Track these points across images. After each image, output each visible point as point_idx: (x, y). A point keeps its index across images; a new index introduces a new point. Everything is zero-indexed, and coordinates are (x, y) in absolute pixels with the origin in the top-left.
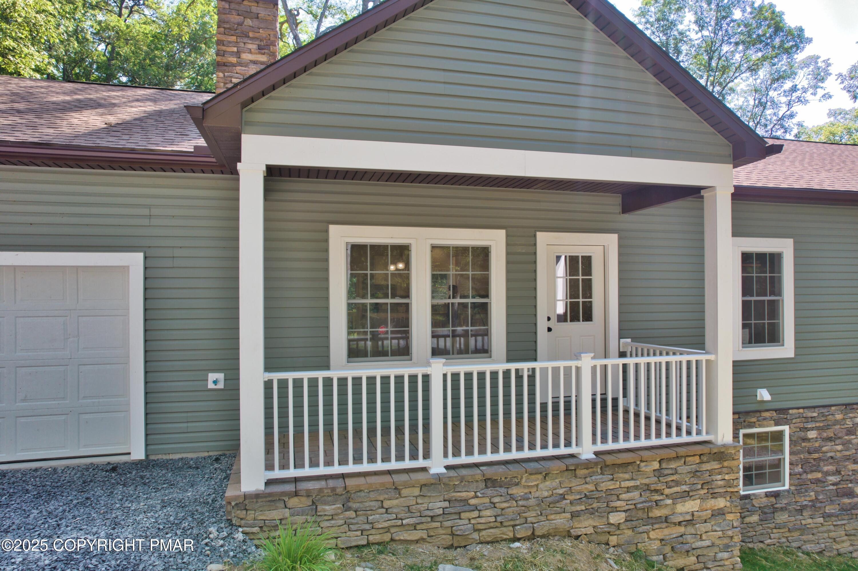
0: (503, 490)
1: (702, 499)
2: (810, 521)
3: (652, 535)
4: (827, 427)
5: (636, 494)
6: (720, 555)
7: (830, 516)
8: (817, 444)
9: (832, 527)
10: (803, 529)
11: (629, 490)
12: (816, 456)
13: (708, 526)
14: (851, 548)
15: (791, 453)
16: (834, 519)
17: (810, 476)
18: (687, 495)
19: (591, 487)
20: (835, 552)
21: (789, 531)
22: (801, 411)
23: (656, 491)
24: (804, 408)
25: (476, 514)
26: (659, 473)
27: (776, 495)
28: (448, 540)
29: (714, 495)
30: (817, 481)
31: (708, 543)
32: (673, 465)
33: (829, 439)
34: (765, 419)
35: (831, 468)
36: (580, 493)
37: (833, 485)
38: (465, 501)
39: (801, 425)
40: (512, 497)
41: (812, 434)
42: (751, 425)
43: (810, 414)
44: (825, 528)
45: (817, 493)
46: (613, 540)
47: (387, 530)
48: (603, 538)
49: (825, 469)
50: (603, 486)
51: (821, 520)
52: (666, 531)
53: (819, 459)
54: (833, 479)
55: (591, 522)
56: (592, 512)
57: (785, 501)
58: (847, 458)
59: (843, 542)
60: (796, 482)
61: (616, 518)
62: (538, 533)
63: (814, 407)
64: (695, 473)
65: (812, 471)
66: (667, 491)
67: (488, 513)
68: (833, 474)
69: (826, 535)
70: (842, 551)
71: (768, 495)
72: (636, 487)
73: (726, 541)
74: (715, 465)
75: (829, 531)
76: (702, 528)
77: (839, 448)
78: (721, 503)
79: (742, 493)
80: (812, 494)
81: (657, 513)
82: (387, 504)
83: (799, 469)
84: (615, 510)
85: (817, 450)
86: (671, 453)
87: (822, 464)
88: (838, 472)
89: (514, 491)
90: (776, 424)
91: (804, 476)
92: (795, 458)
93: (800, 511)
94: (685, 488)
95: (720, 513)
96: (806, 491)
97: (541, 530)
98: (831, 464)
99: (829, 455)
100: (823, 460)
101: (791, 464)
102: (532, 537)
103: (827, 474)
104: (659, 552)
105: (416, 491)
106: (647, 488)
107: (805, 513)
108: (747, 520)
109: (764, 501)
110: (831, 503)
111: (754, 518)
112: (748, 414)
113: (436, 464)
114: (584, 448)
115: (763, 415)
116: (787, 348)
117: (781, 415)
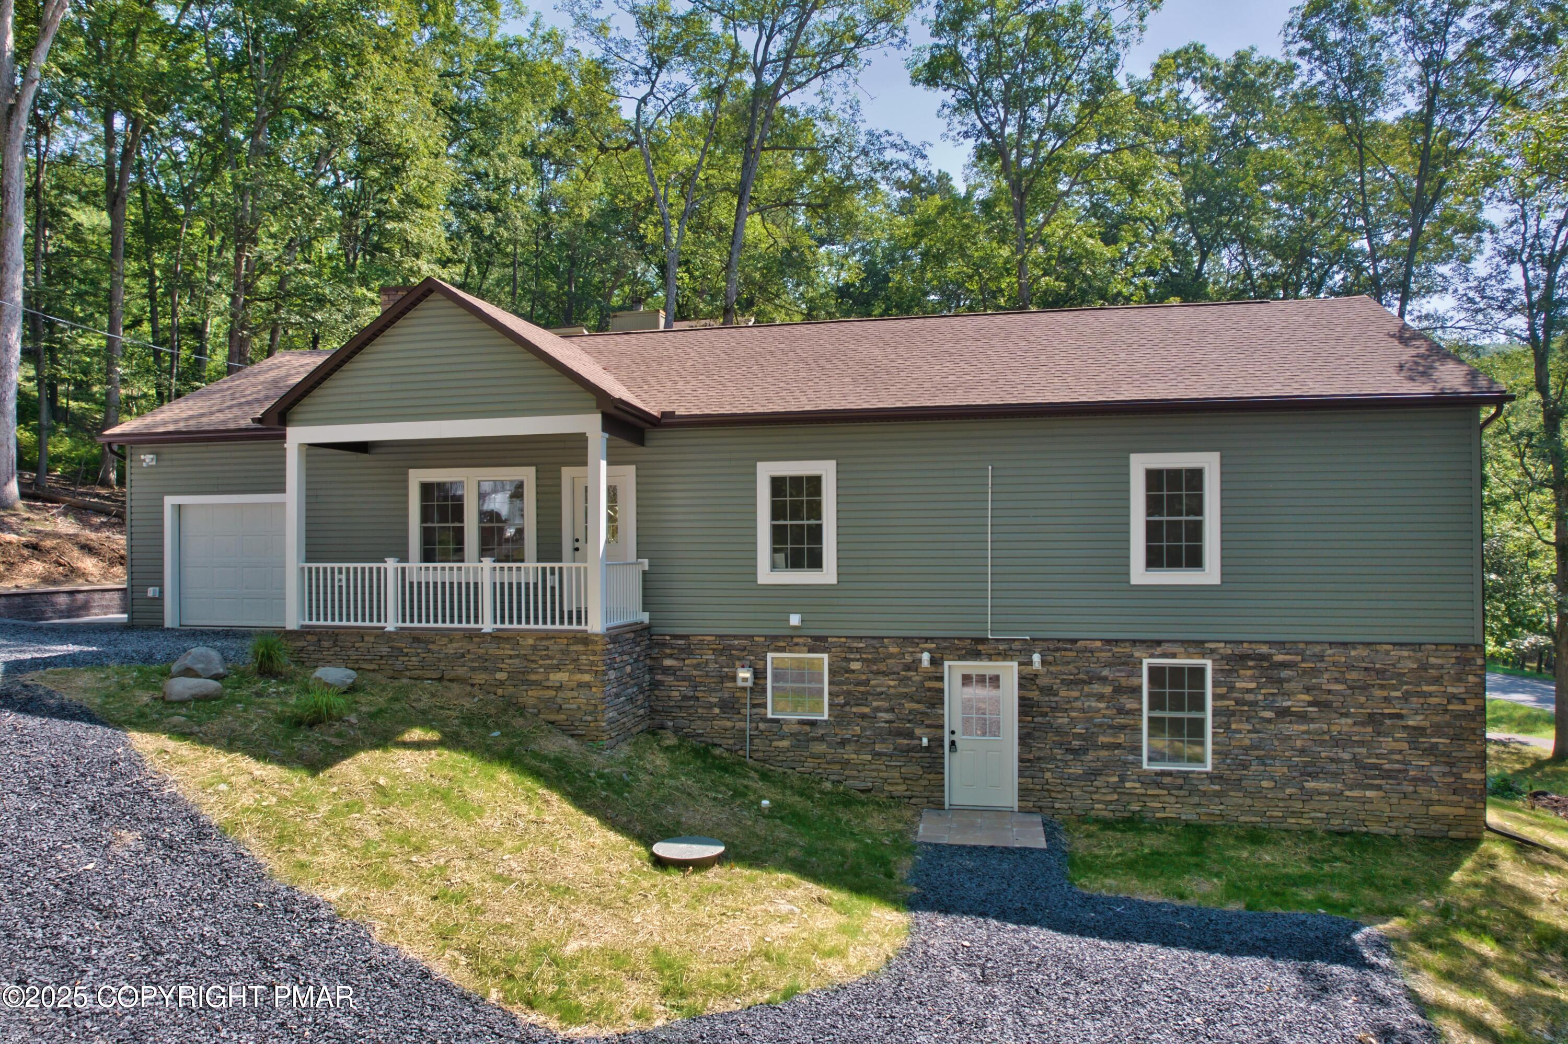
0: (422, 645)
1: (571, 672)
2: (855, 756)
3: (530, 693)
4: (874, 661)
5: (517, 661)
6: (585, 718)
7: (880, 754)
8: (864, 677)
9: (883, 767)
10: (846, 763)
11: (511, 657)
12: (862, 689)
13: (575, 694)
14: (909, 793)
15: (830, 683)
16: (885, 758)
17: (854, 709)
18: (558, 668)
19: (483, 651)
20: (886, 794)
21: (828, 763)
22: (843, 640)
23: (533, 661)
24: (847, 637)
25: (406, 658)
26: (534, 648)
27: (813, 723)
28: (391, 673)
29: (581, 671)
30: (863, 716)
31: (574, 706)
32: (545, 643)
33: (878, 673)
34: (797, 644)
35: (885, 705)
36: (475, 654)
37: (886, 722)
38: (401, 650)
39: (843, 655)
40: (429, 651)
41: (855, 666)
42: (782, 650)
43: (855, 645)
44: (874, 767)
45: (863, 729)
46: (500, 692)
47: (357, 661)
48: (492, 689)
49: (875, 704)
50: (491, 651)
51: (869, 757)
52: (541, 693)
53: (868, 693)
54: (887, 716)
55: (483, 676)
56: (486, 669)
57: (821, 732)
58: (905, 696)
59: (897, 784)
60: (836, 713)
61: (499, 676)
62: (446, 677)
63: (861, 638)
64: (562, 652)
65: (858, 705)
66: (541, 662)
67: (414, 659)
68: (887, 711)
69: (875, 774)
70: (895, 794)
71: (802, 722)
72: (517, 656)
73: (591, 708)
74: (580, 648)
75: (879, 771)
76: (570, 694)
77: (892, 683)
78: (587, 678)
79: (770, 716)
80: (857, 728)
81: (533, 677)
82: (357, 645)
83: (841, 700)
84: (501, 670)
85: (866, 683)
86: (544, 635)
87: (870, 698)
88: (891, 710)
89: (431, 646)
90: (809, 651)
91: (847, 708)
92: (836, 689)
93: (843, 743)
94: (555, 662)
95: (588, 686)
96: (848, 724)
97: (450, 674)
98: (882, 700)
99: (879, 689)
100: (873, 695)
101: (830, 694)
102: (440, 679)
103: (878, 709)
104: (534, 707)
105: (372, 639)
106: (525, 657)
107: (847, 748)
108: (775, 744)
109: (796, 728)
110: (883, 741)
111: (785, 743)
112: (775, 638)
113: (391, 625)
114: (487, 626)
115: (796, 640)
116: (828, 574)
117: (818, 643)
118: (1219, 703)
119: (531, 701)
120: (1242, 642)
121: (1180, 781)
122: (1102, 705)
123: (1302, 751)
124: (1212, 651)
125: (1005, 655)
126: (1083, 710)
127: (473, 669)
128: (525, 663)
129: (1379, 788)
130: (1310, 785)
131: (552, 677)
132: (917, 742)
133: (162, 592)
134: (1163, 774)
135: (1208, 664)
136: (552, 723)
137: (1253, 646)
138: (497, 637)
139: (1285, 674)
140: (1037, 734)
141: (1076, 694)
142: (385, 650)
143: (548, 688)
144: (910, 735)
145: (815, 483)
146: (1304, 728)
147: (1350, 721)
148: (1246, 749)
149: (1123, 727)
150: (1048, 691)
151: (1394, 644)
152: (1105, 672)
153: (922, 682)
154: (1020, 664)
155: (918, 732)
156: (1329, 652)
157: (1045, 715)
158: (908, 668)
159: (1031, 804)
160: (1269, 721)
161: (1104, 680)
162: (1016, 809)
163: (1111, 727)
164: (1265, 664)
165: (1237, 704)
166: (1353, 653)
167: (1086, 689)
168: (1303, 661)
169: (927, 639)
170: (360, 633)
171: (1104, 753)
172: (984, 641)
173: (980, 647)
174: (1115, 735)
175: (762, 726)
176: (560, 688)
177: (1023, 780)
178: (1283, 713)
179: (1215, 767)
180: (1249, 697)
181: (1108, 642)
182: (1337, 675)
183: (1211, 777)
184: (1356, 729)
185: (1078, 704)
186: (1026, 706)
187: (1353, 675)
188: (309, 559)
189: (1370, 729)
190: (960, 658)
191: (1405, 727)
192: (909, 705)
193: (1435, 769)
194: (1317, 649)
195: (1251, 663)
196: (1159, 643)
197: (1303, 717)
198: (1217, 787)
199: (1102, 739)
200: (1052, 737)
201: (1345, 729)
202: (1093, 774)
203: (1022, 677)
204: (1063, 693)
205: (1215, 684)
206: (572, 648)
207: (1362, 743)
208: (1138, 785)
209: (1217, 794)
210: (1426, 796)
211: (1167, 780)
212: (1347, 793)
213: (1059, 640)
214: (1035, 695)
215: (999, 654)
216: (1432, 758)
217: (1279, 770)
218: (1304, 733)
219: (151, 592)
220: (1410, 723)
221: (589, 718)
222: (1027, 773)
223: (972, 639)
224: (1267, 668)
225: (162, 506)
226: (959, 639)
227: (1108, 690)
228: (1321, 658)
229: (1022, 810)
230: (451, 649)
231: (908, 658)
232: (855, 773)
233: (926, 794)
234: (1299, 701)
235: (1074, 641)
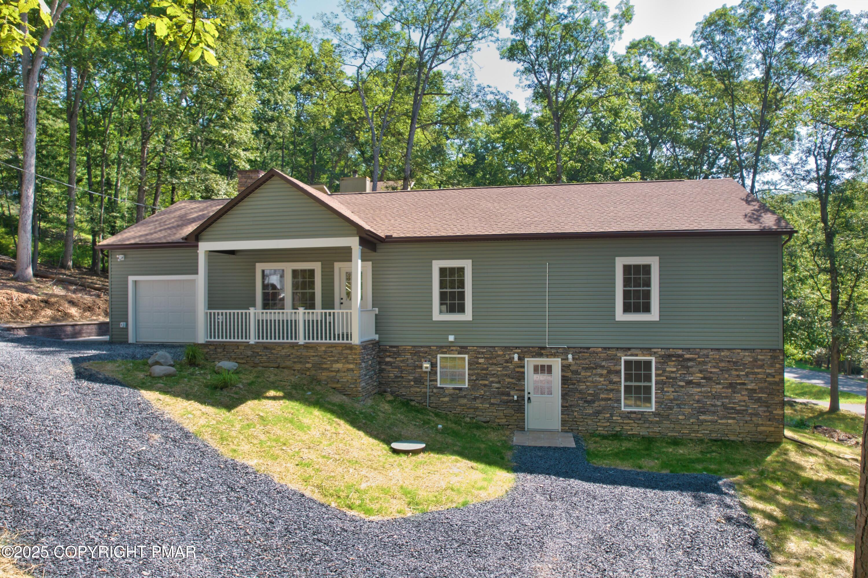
0: (269, 350)
1: (344, 364)
2: (481, 405)
3: (323, 374)
4: (490, 358)
5: (316, 358)
6: (351, 386)
7: (493, 404)
8: (485, 366)
9: (495, 411)
10: (476, 409)
11: (313, 356)
12: (484, 372)
13: (346, 374)
14: (507, 423)
15: (469, 369)
16: (496, 406)
17: (481, 382)
18: (337, 362)
19: (299, 353)
20: (496, 424)
21: (468, 409)
22: (475, 348)
23: (324, 358)
24: (477, 347)
25: (260, 357)
26: (325, 352)
27: (460, 389)
28: (252, 364)
29: (349, 363)
30: (485, 385)
31: (345, 380)
32: (330, 349)
33: (492, 364)
34: (452, 350)
35: (496, 380)
36: (295, 355)
37: (496, 388)
38: (258, 353)
39: (475, 355)
40: (272, 353)
41: (481, 361)
42: (445, 353)
43: (481, 350)
44: (490, 410)
45: (485, 392)
46: (308, 373)
47: (237, 358)
48: (304, 372)
49: (491, 379)
50: (304, 353)
51: (488, 406)
52: (328, 374)
53: (487, 374)
54: (497, 385)
55: (299, 366)
56: (301, 362)
57: (464, 393)
58: (506, 375)
59: (502, 419)
60: (472, 384)
61: (308, 365)
62: (281, 366)
63: (484, 347)
64: (339, 354)
65: (482, 380)
66: (329, 359)
67: (264, 357)
68: (497, 383)
69: (491, 414)
70: (500, 423)
71: (455, 389)
72: (317, 356)
73: (354, 381)
74: (348, 351)
75: (493, 412)
76: (343, 374)
77: (499, 369)
78: (351, 366)
79: (439, 385)
80: (482, 391)
81: (325, 366)
82: (235, 351)
83: (474, 378)
84: (308, 363)
85: (487, 369)
86: (330, 345)
87: (488, 376)
88: (499, 382)
89: (273, 351)
90: (459, 354)
91: (477, 382)
92: (472, 372)
93: (475, 399)
94: (336, 358)
95: (352, 370)
96: (478, 389)
97: (283, 365)
98: (494, 377)
99: (493, 372)
100: (490, 375)
101: (469, 375)
102: (278, 367)
103: (492, 382)
104: (325, 380)
106: (321, 356)
107: (477, 401)
108: (441, 399)
109: (452, 391)
110: (495, 398)
111: (446, 399)
112: (442, 347)
113: (252, 341)
114: (301, 341)
115: (452, 348)
116: (468, 316)
117: (463, 350)
118: (658, 378)
119: (324, 378)
120: (669, 349)
121: (640, 416)
122: (602, 379)
123: (698, 401)
124: (655, 353)
125: (554, 355)
126: (593, 382)
127: (294, 362)
128: (321, 359)
129: (734, 418)
130: (702, 417)
131: (334, 366)
132: (511, 398)
133: (127, 325)
134: (631, 412)
135: (653, 359)
136: (334, 388)
137: (675, 350)
138: (306, 346)
139: (690, 364)
140: (570, 393)
141: (589, 374)
142: (249, 353)
143: (332, 371)
144: (508, 394)
145: (461, 270)
146: (699, 390)
147: (721, 386)
148: (671, 401)
149: (612, 390)
150: (576, 372)
151: (742, 349)
152: (603, 363)
153: (514, 368)
154: (562, 359)
155: (512, 393)
156: (711, 353)
157: (574, 384)
158: (507, 361)
159: (567, 428)
160: (682, 387)
161: (603, 367)
162: (560, 430)
163: (606, 390)
164: (681, 359)
165: (667, 378)
166: (722, 354)
167: (594, 371)
168: (699, 357)
169: (516, 348)
170: (237, 345)
171: (603, 403)
172: (544, 348)
173: (542, 351)
174: (608, 394)
175: (435, 390)
176: (338, 371)
177: (563, 416)
178: (689, 383)
179: (656, 409)
180: (673, 375)
181: (605, 348)
182: (715, 364)
183: (655, 414)
184: (724, 390)
185: (590, 379)
186: (565, 380)
187: (722, 364)
188: (209, 308)
189: (730, 390)
190: (533, 357)
191: (747, 389)
192: (508, 380)
193: (761, 409)
194: (705, 352)
195: (674, 359)
196: (629, 349)
197: (699, 385)
198: (658, 419)
199: (602, 396)
200: (578, 395)
201: (718, 390)
202: (597, 413)
203: (563, 366)
204: (583, 373)
205: (657, 369)
206: (344, 352)
207: (726, 397)
208: (619, 418)
209: (657, 422)
210: (756, 422)
211: (633, 416)
212: (719, 421)
213: (581, 348)
214: (569, 374)
215: (552, 355)
216: (759, 404)
217: (687, 410)
218: (699, 392)
219: (122, 325)
220: (749, 387)
221: (353, 386)
222: (565, 413)
223: (539, 347)
224: (681, 361)
225: (127, 281)
226: (532, 347)
227: (605, 372)
228: (707, 356)
229: (563, 431)
230: (283, 352)
231: (507, 357)
232: (481, 413)
233: (516, 423)
234: (697, 377)
235: (589, 348)
